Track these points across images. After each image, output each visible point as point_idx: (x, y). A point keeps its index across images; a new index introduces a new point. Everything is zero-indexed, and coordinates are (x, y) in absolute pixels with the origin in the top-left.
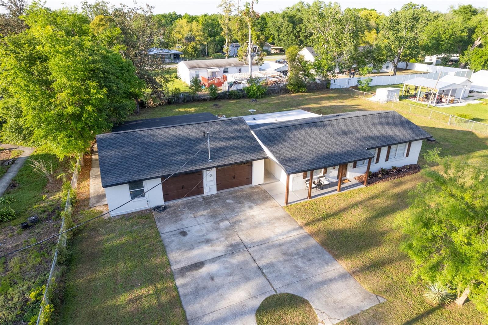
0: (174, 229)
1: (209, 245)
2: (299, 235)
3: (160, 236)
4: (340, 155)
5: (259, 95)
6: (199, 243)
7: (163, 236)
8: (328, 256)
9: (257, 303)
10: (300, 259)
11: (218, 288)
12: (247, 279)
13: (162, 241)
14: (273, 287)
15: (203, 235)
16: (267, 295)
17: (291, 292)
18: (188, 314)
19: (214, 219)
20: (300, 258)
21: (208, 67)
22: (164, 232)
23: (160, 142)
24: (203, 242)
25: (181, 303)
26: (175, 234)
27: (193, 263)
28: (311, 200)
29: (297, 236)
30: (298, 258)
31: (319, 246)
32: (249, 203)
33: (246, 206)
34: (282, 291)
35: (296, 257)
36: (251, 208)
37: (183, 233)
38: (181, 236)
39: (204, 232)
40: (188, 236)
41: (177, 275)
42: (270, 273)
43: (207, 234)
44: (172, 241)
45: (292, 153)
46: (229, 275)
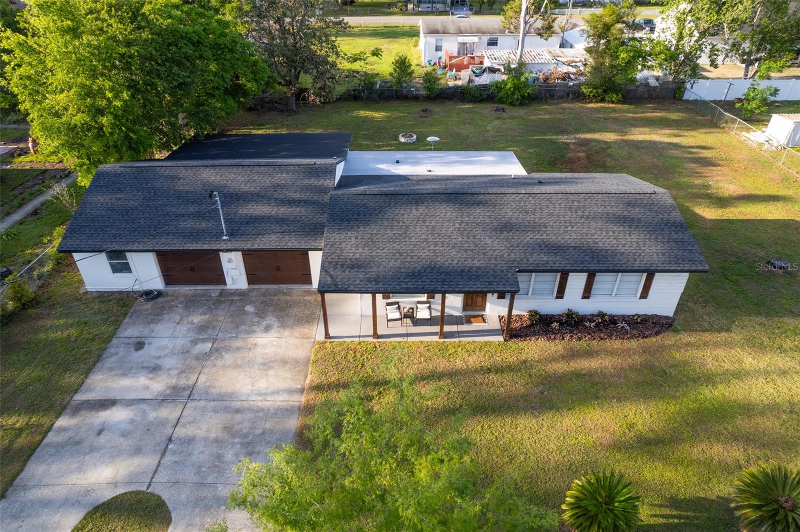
0: (137, 334)
1: (151, 376)
2: (284, 403)
3: (110, 341)
4: (447, 273)
5: (517, 99)
6: (143, 368)
7: (115, 341)
9: (109, 494)
10: (239, 446)
11: (92, 449)
12: (137, 451)
13: (106, 349)
14: (152, 478)
15: (159, 357)
16: (132, 488)
17: (165, 497)
18: (21, 476)
20: (242, 444)
21: (460, 32)
22: (122, 335)
23: (175, 190)
24: (147, 368)
25: (32, 454)
26: (128, 344)
27: (104, 398)
28: (375, 340)
29: (279, 403)
30: (236, 444)
32: (274, 319)
33: (265, 323)
34: (156, 489)
35: (237, 440)
36: (267, 329)
37: (140, 346)
38: (133, 349)
39: (167, 351)
40: (140, 352)
41: (68, 411)
42: (174, 453)
43: (166, 356)
44: (117, 354)
45: (361, 250)
46: (125, 434)
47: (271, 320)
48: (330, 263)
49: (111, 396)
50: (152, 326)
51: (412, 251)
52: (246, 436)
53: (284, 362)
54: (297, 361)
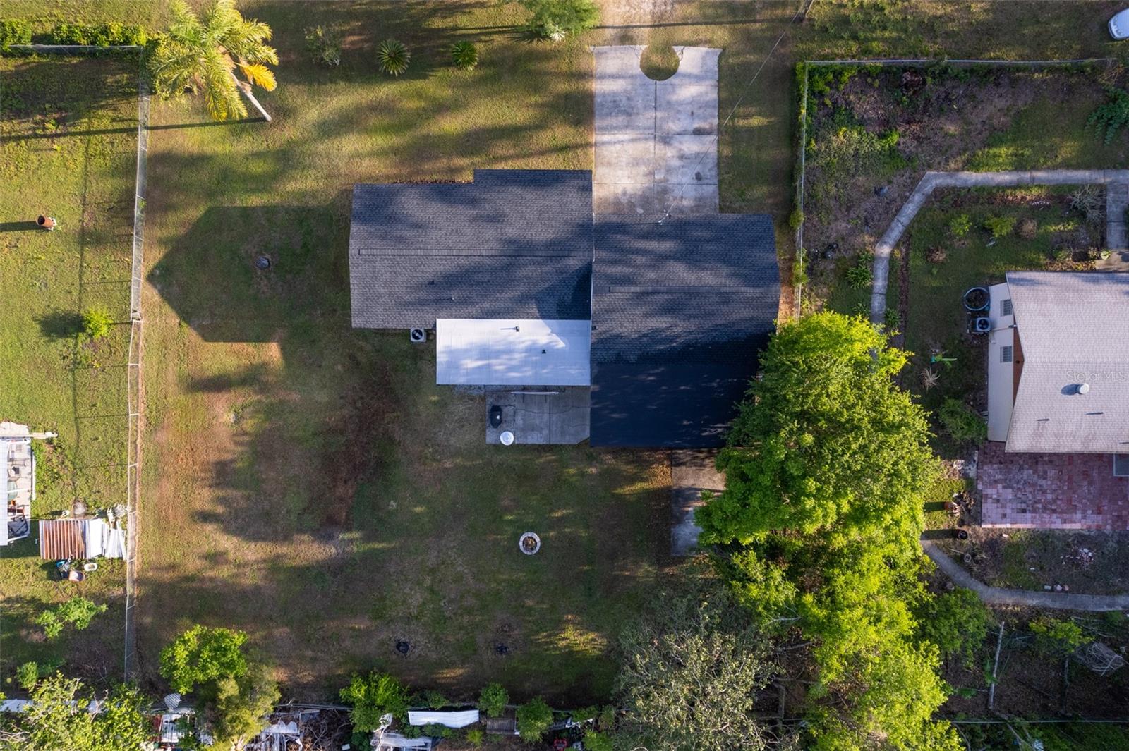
0: (704, 187)
2: (604, 133)
3: (719, 181)
7: (716, 181)
8: (598, 100)
9: (672, 80)
11: (691, 103)
12: (669, 103)
13: (718, 175)
14: (656, 88)
15: (683, 167)
16: (662, 82)
17: (649, 79)
18: (717, 91)
19: (666, 187)
22: (714, 186)
25: (719, 104)
26: (707, 179)
27: (701, 137)
29: (607, 133)
31: (597, 113)
32: (622, 201)
33: (628, 197)
34: (651, 81)
35: (623, 109)
36: (624, 194)
37: (698, 177)
38: (702, 174)
39: (680, 172)
40: (696, 171)
41: (716, 128)
42: (650, 101)
43: (679, 167)
44: (710, 170)
45: (569, 200)
46: (679, 112)
47: (624, 200)
48: (587, 190)
49: (698, 137)
50: (698, 196)
51: (536, 199)
52: (619, 111)
53: (609, 164)
54: (602, 164)
